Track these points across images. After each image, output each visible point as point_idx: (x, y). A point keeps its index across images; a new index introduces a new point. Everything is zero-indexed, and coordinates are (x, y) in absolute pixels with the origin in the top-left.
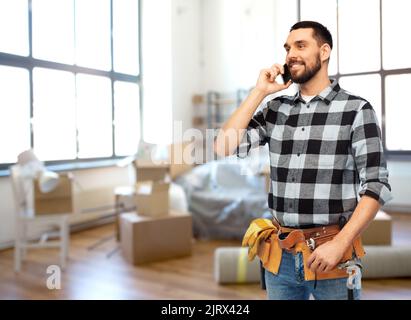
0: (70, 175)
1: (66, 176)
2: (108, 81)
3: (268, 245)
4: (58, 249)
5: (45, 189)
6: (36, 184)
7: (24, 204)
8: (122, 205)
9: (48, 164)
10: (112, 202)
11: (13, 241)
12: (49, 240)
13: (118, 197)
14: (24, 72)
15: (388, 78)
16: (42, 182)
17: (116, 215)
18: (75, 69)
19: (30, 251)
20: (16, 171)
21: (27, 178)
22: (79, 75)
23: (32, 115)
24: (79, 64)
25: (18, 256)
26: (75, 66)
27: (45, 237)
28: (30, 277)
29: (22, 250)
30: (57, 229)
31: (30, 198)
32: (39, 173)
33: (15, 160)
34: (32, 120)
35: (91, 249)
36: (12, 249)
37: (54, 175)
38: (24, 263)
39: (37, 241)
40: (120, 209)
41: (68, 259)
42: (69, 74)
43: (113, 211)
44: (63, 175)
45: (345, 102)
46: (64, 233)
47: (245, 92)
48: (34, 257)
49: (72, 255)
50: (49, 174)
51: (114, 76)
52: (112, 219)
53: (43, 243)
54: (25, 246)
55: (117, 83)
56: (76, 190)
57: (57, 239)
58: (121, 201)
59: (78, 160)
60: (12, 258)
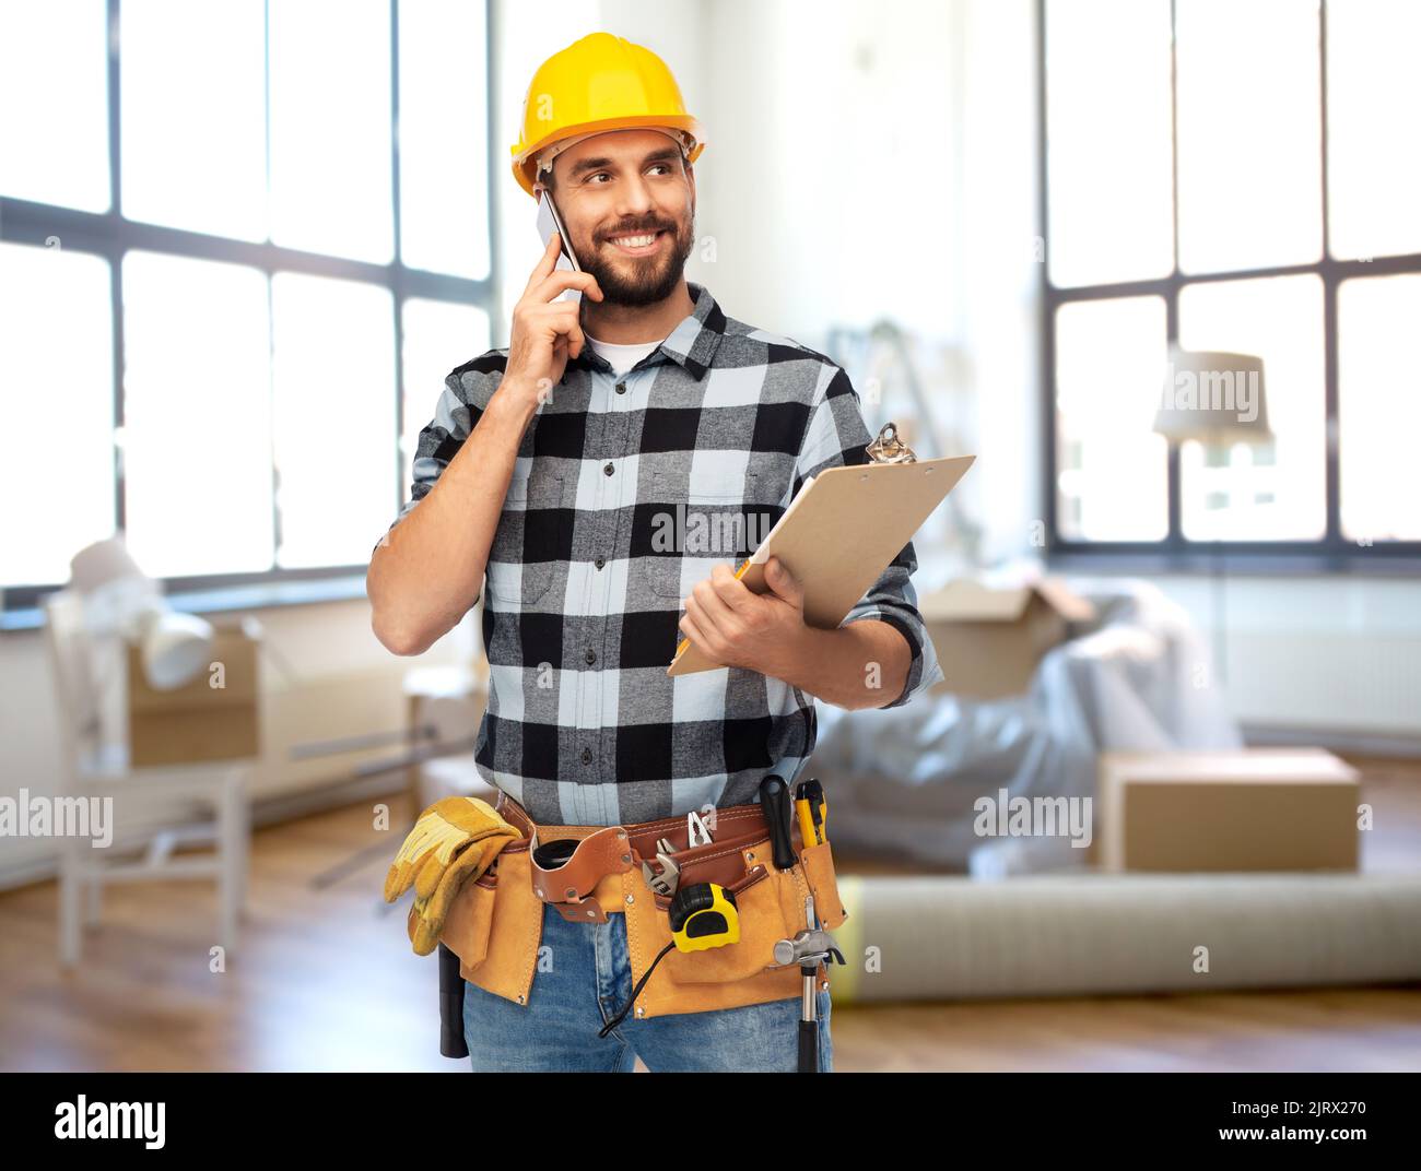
0: (253, 628)
1: (237, 632)
2: (383, 297)
3: (487, 895)
4: (209, 884)
5: (164, 675)
6: (134, 657)
7: (92, 729)
8: (431, 733)
9: (175, 587)
10: (397, 721)
11: (55, 857)
12: (180, 852)
13: (416, 702)
14: (94, 267)
15: (1349, 289)
16: (154, 650)
17: (411, 766)
18: (268, 258)
19: (113, 892)
20: (65, 614)
21: (103, 636)
22: (283, 278)
23: (119, 419)
24: (283, 241)
25: (70, 908)
26: (268, 247)
27: (164, 842)
28: (112, 982)
29: (85, 890)
30: (206, 814)
31: (114, 705)
32: (146, 621)
33: (60, 575)
34: (122, 436)
35: (322, 883)
36: (50, 883)
37: (199, 628)
38: (93, 935)
39: (138, 855)
40: (424, 745)
41: (244, 922)
42: (249, 276)
43: (397, 752)
44: (228, 626)
45: (761, 371)
46: (230, 829)
47: (855, 337)
48: (125, 914)
49: (258, 907)
50: (179, 623)
51: (402, 282)
52: (397, 780)
53: (158, 864)
54: (97, 873)
55: (414, 307)
56: (270, 678)
57: (207, 849)
58: (427, 716)
59: (277, 575)
60: (51, 916)
